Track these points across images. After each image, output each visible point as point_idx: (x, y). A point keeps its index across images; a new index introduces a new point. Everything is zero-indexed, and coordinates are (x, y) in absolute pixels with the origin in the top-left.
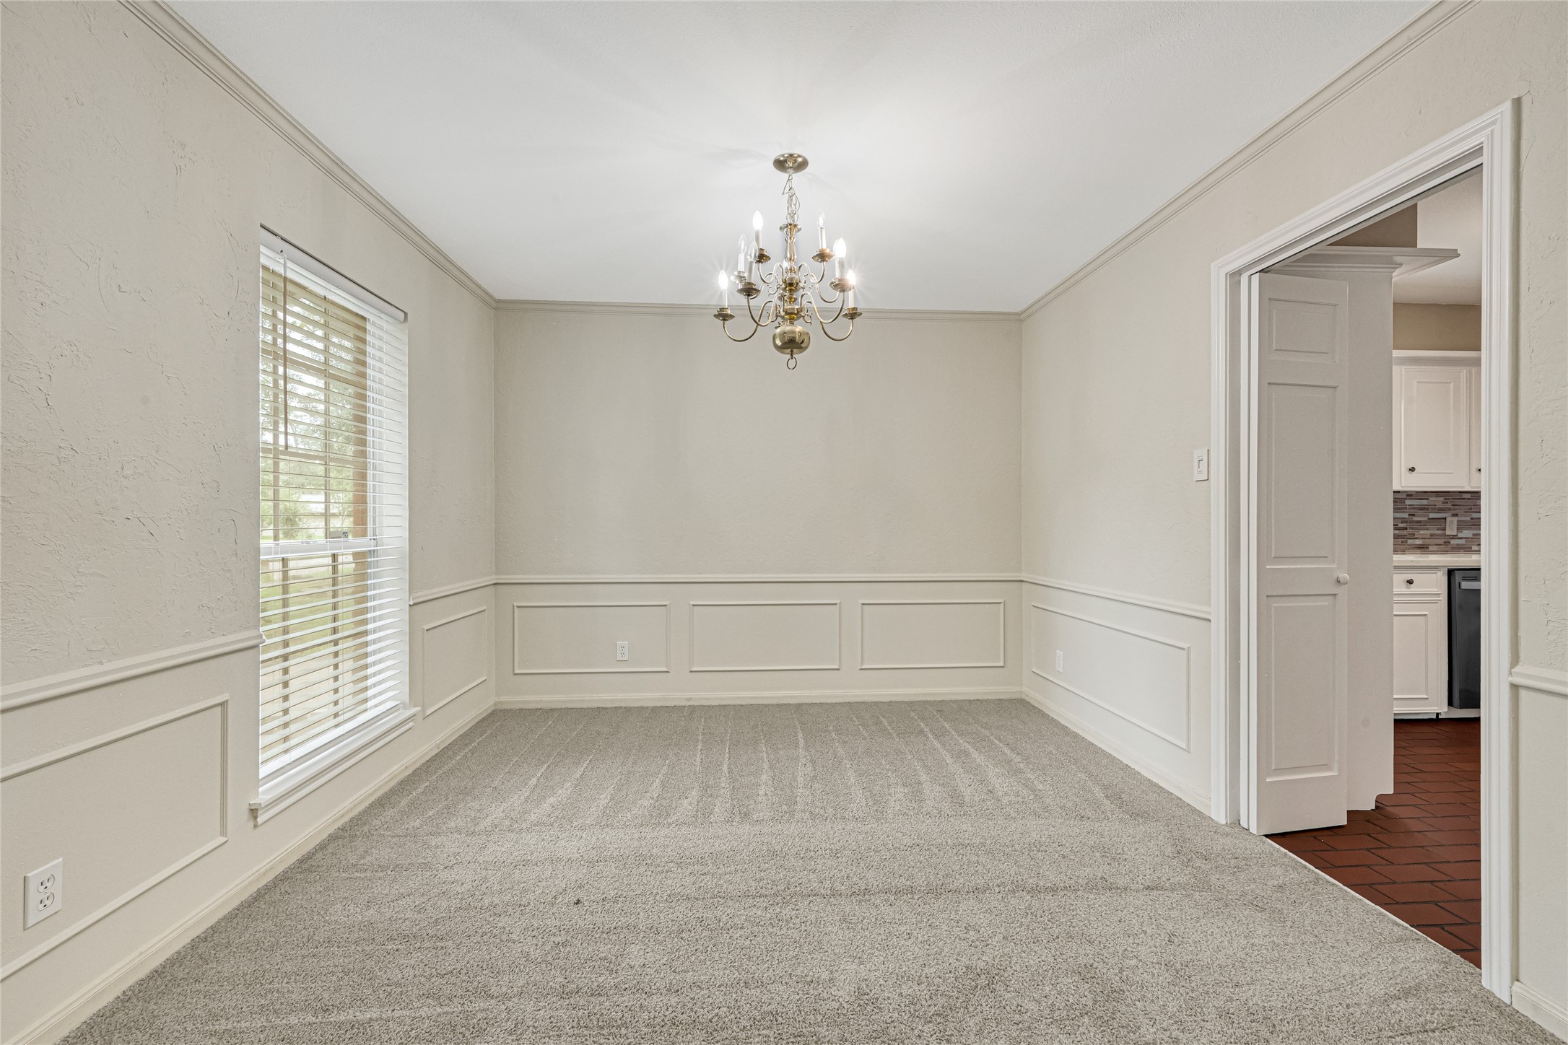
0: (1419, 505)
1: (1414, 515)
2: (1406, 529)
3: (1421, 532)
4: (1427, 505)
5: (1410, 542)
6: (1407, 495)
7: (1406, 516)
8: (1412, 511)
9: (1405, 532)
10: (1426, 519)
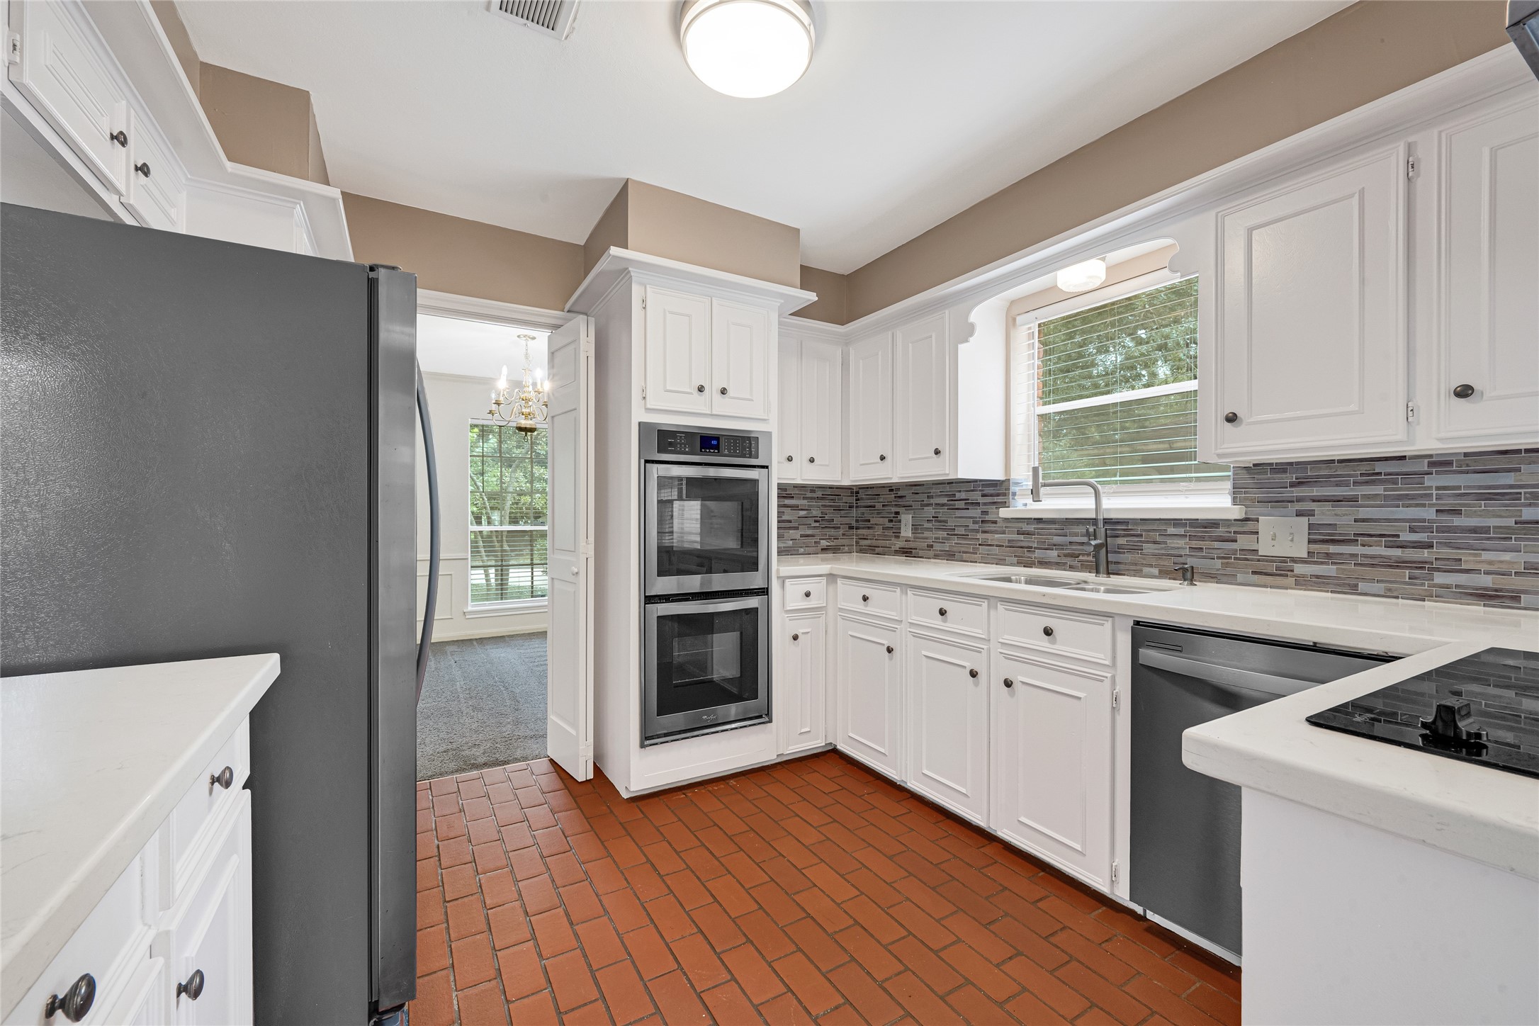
0: (1480, 487)
1: (1457, 512)
2: (1430, 546)
3: (1486, 556)
4: (1511, 487)
5: (1439, 578)
6: (1431, 464)
7: (1430, 514)
8: (1449, 503)
9: (1425, 554)
10: (1511, 522)
